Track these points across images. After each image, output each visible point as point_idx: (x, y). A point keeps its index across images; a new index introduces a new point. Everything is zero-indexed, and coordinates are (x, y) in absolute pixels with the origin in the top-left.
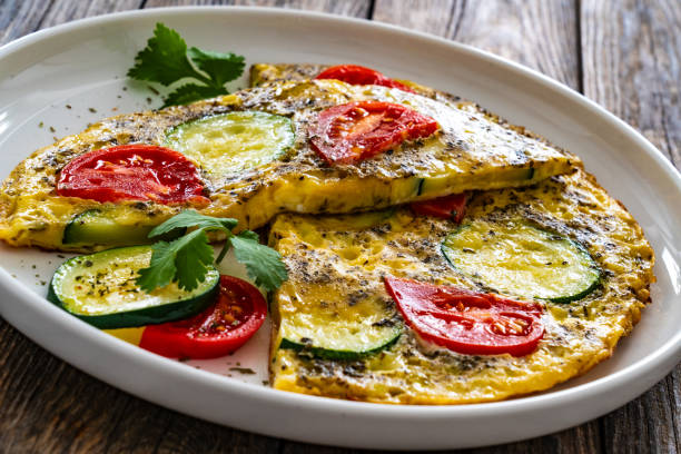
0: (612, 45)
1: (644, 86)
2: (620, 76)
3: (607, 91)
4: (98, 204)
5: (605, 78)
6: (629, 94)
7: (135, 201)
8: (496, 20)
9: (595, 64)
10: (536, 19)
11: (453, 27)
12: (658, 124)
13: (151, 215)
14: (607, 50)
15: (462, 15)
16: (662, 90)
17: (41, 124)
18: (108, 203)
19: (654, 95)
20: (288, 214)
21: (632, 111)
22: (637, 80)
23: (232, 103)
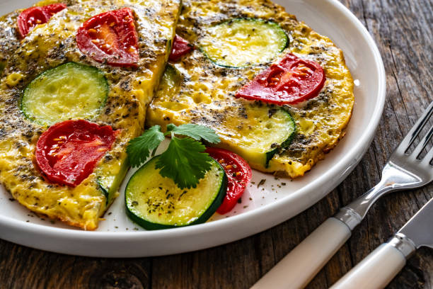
4: (94, 174)
7: (103, 158)
13: (118, 157)
18: (95, 170)
23: (18, 79)
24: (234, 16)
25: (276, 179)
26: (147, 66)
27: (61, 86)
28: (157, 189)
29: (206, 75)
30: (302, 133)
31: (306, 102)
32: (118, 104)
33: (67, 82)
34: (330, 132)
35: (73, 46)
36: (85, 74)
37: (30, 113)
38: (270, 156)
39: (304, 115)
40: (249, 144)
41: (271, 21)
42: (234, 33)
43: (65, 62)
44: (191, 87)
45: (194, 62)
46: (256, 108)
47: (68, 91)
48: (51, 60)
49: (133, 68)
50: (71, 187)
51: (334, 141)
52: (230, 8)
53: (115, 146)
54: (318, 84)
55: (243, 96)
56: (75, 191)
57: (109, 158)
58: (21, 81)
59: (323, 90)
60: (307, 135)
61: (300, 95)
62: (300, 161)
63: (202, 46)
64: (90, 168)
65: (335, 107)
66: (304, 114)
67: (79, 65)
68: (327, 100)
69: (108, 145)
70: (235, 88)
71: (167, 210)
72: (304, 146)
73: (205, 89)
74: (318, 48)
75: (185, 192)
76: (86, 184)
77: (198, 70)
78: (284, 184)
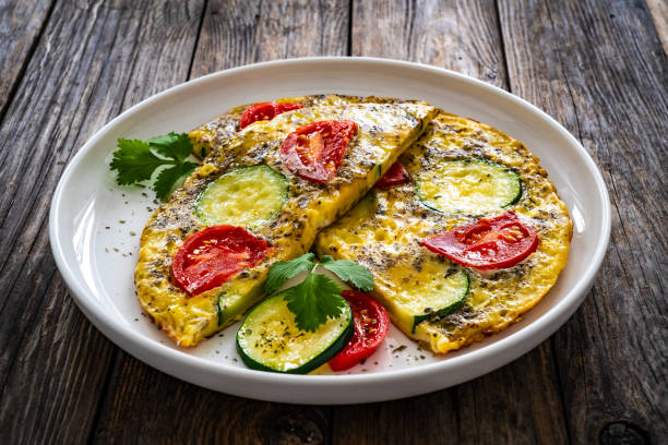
0: (521, 18)
1: (547, 45)
2: (529, 40)
3: (522, 55)
4: (220, 289)
5: (519, 44)
6: (537, 54)
7: (239, 274)
8: (439, 14)
9: (511, 35)
10: (466, 7)
11: (409, 26)
12: (560, 73)
13: (255, 278)
14: (518, 22)
15: (414, 15)
16: (559, 47)
17: (107, 250)
18: (224, 284)
19: (555, 51)
20: (324, 230)
21: (541, 67)
22: (542, 42)
23: (211, 171)
24: (475, 156)
25: (419, 349)
26: (338, 187)
27: (245, 187)
28: (279, 323)
29: (404, 213)
30: (471, 304)
31: (496, 271)
32: (286, 220)
33: (252, 185)
34: (503, 314)
35: (276, 149)
36: (273, 180)
37: (202, 209)
38: (418, 320)
39: (484, 286)
40: (405, 301)
41: (514, 170)
42: (464, 174)
43: (260, 164)
44: (381, 222)
45: (401, 195)
46: (436, 263)
47: (249, 194)
48: (248, 159)
49: (322, 185)
50: (190, 295)
51: (501, 325)
52: (476, 146)
53: (260, 264)
54: (519, 254)
55: (427, 246)
56: (190, 301)
57: (244, 275)
58: (212, 174)
59: (523, 262)
60: (475, 309)
61: (491, 261)
62: (450, 336)
63: (419, 180)
64: (219, 281)
65: (527, 285)
66: (486, 284)
67: (271, 169)
68: (521, 275)
69: (252, 262)
70: (426, 234)
71: (275, 347)
72: (464, 320)
73: (393, 228)
74: (546, 214)
75: (302, 335)
76: (206, 297)
77: (400, 205)
78: (423, 357)
